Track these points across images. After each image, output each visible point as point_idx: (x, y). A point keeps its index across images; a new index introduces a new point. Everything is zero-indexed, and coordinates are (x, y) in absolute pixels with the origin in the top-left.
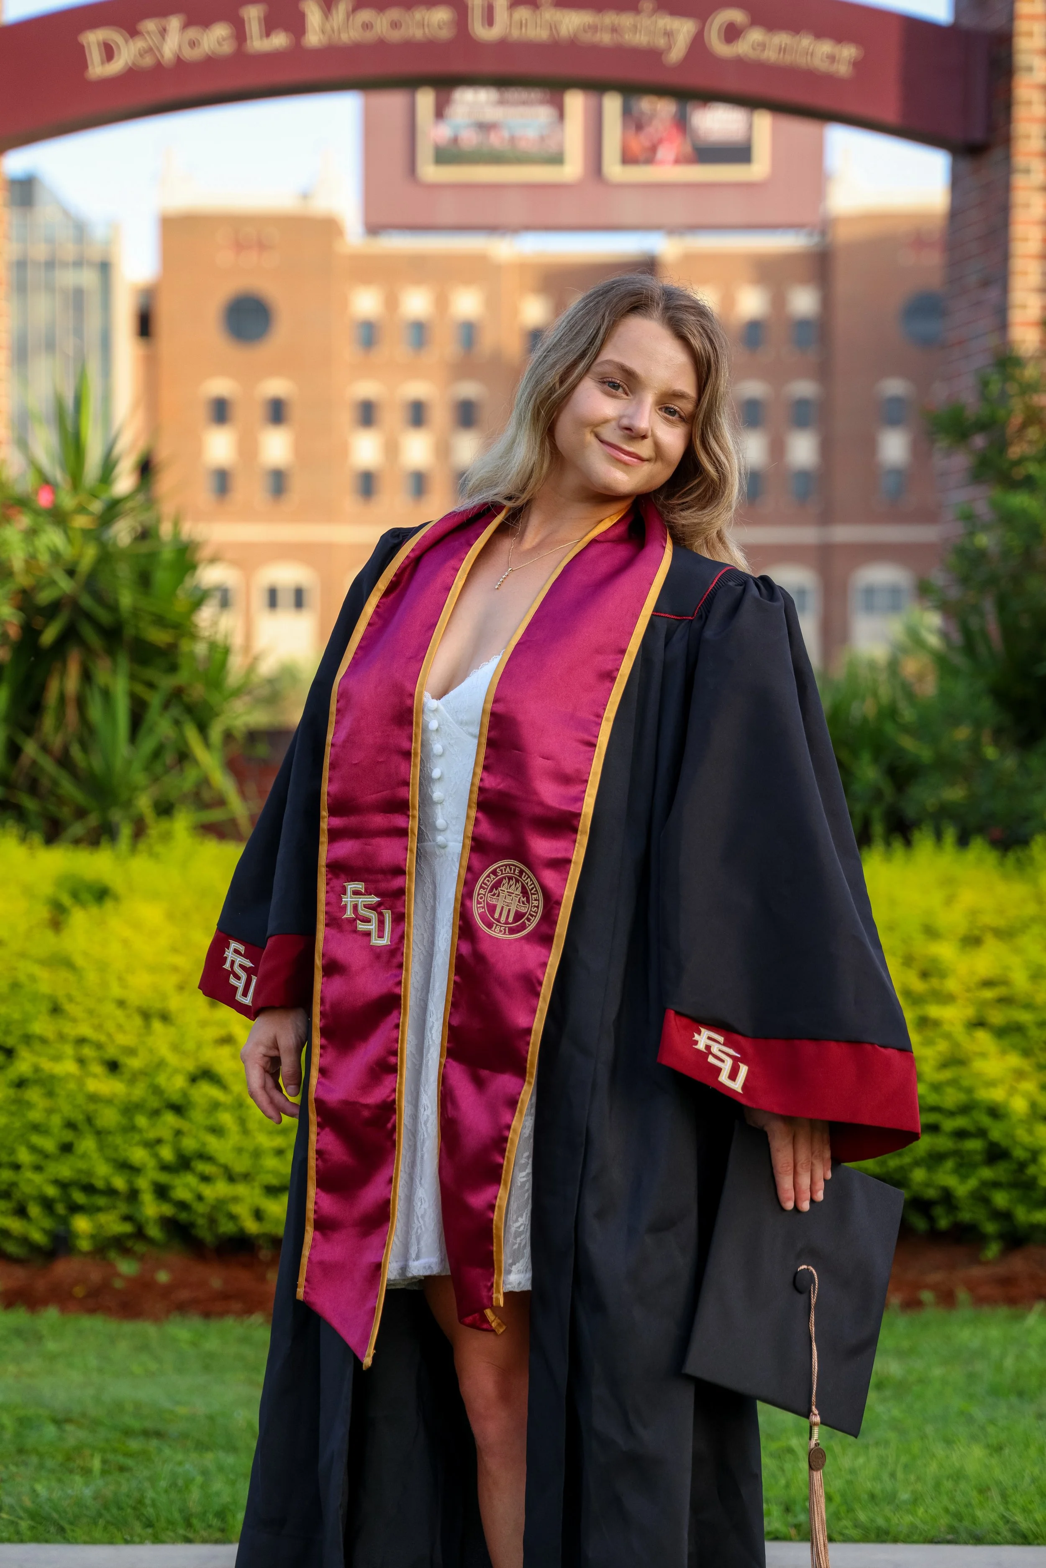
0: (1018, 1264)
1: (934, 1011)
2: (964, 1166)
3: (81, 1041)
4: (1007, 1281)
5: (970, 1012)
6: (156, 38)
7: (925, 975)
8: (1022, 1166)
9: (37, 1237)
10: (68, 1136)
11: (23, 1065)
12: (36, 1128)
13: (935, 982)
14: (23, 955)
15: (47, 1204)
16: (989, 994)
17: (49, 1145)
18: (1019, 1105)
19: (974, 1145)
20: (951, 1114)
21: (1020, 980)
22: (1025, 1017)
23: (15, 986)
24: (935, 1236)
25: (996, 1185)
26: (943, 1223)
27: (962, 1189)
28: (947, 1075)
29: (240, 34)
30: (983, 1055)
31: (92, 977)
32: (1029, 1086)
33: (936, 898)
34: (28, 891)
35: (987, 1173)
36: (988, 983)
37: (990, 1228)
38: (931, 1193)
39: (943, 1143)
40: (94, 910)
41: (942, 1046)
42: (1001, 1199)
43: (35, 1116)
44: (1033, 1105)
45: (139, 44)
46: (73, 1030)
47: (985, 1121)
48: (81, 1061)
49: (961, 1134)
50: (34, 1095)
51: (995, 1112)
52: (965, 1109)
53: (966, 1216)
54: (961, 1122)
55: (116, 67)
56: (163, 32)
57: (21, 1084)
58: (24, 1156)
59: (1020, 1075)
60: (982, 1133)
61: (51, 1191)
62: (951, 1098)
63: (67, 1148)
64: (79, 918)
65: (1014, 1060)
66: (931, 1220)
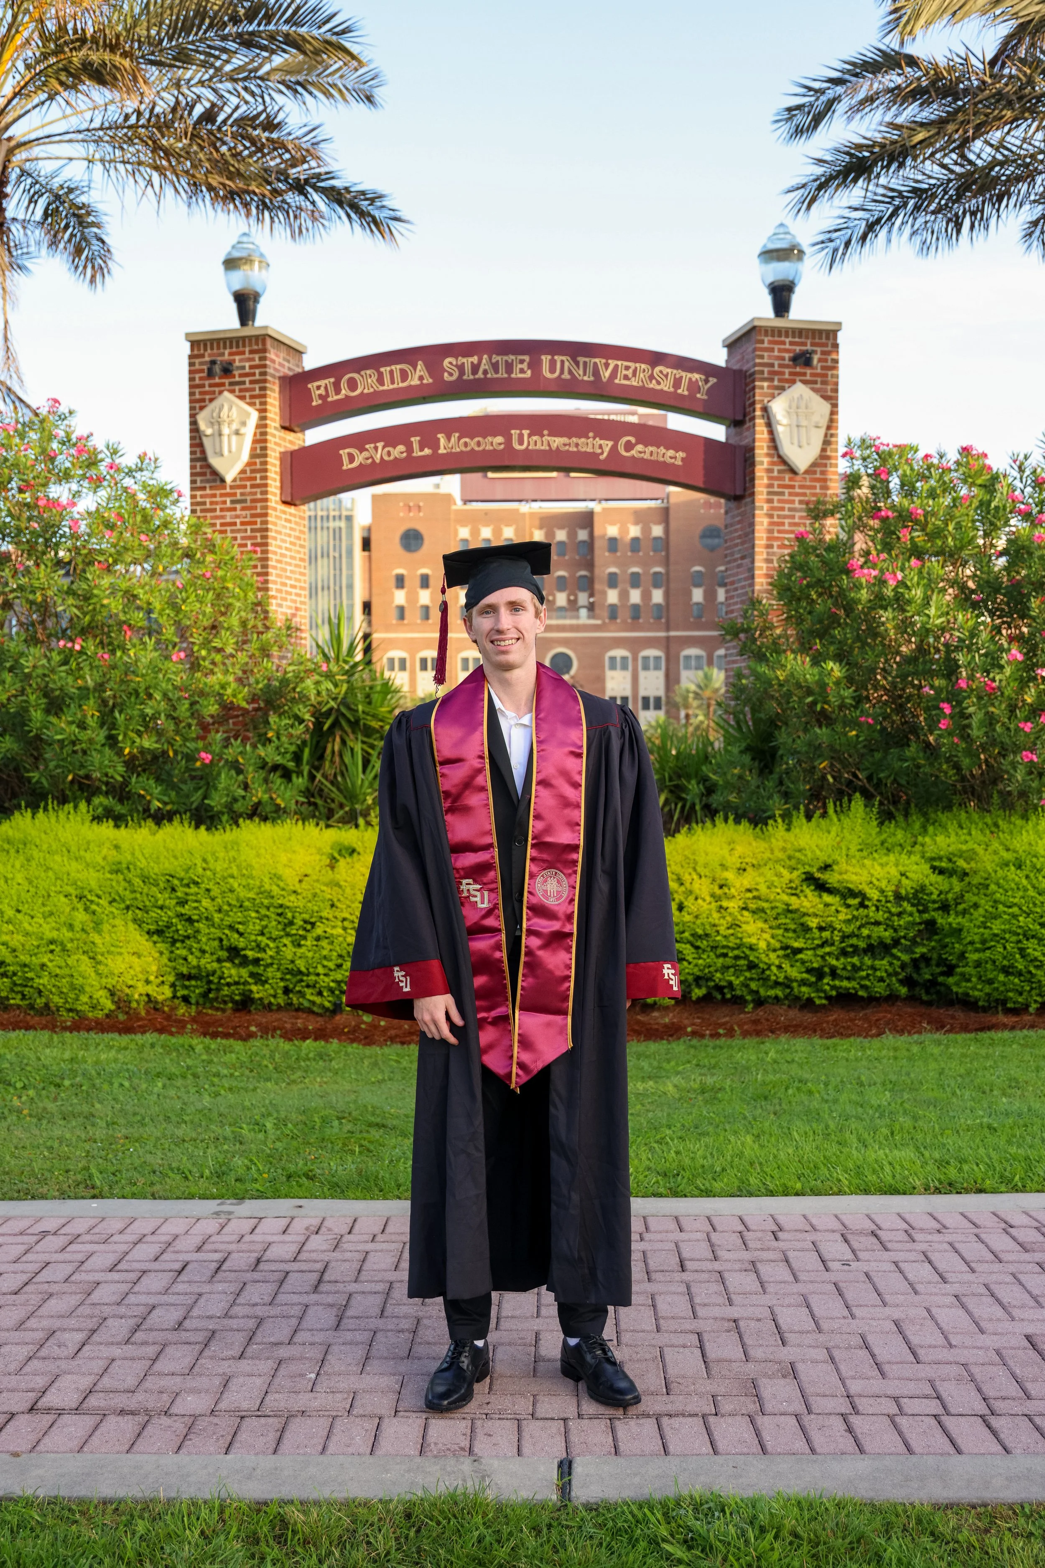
0: (760, 1013)
1: (725, 904)
2: (738, 972)
3: (344, 919)
4: (756, 1022)
5: (741, 903)
6: (372, 452)
7: (721, 887)
8: (763, 971)
9: (327, 1004)
10: (340, 961)
11: (319, 931)
12: (325, 957)
13: (726, 890)
14: (318, 881)
15: (332, 991)
16: (749, 895)
17: (331, 965)
18: (762, 945)
19: (742, 962)
20: (733, 949)
21: (763, 889)
22: (766, 905)
23: (315, 895)
24: (724, 1001)
25: (751, 979)
26: (728, 996)
27: (736, 982)
28: (731, 931)
29: (410, 449)
30: (747, 923)
31: (348, 891)
32: (767, 936)
33: (725, 852)
34: (320, 851)
35: (748, 974)
36: (749, 890)
37: (749, 998)
38: (723, 983)
39: (729, 961)
40: (349, 859)
41: (729, 919)
42: (753, 985)
43: (325, 952)
44: (768, 945)
45: (365, 454)
46: (341, 915)
47: (748, 952)
48: (345, 929)
49: (737, 958)
50: (324, 943)
51: (751, 948)
52: (738, 947)
53: (738, 993)
54: (736, 952)
55: (355, 464)
56: (376, 448)
57: (318, 939)
58: (320, 970)
59: (762, 931)
60: (746, 957)
61: (332, 985)
62: (733, 942)
63: (339, 966)
64: (342, 863)
65: (760, 924)
66: (723, 994)
